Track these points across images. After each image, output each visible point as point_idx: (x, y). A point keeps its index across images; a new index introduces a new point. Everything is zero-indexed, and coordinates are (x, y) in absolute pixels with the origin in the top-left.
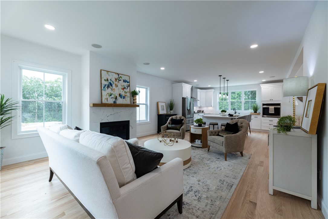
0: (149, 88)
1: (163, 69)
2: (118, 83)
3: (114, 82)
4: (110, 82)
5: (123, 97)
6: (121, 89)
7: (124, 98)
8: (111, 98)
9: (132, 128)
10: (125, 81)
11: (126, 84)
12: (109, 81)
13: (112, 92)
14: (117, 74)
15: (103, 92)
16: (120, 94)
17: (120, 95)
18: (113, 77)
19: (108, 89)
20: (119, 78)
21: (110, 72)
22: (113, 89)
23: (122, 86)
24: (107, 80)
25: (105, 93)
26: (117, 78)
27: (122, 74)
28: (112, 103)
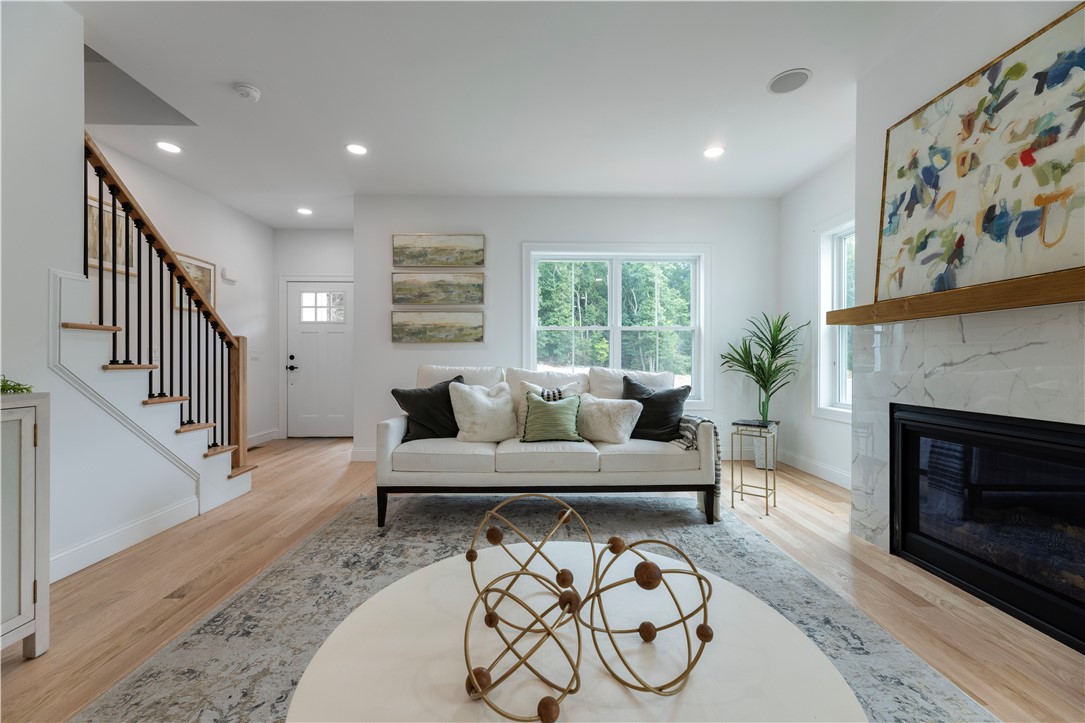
2: (984, 137)
3: (954, 152)
4: (926, 170)
5: (1014, 227)
6: (1011, 163)
7: (1030, 223)
8: (924, 262)
10: (1049, 79)
11: (1065, 95)
12: (924, 162)
13: (936, 223)
14: (982, 71)
15: (885, 240)
16: (992, 208)
17: (991, 219)
18: (948, 120)
19: (909, 216)
20: (997, 91)
21: (932, 103)
22: (941, 197)
23: (1023, 136)
24: (914, 163)
25: (893, 244)
26: (982, 101)
27: (1028, 41)
28: (928, 288)
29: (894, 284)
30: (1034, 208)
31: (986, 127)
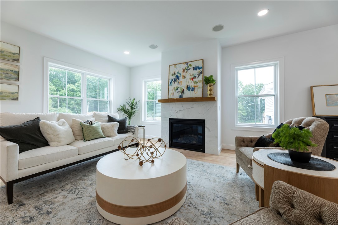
2: (186, 74)
3: (181, 74)
4: (177, 76)
5: (191, 89)
6: (190, 79)
7: (193, 89)
8: (177, 92)
9: (210, 131)
10: (195, 69)
11: (196, 72)
12: (177, 74)
13: (179, 86)
14: (186, 63)
16: (188, 86)
17: (188, 88)
18: (179, 69)
19: (174, 83)
20: (188, 67)
21: (177, 64)
22: (180, 81)
23: (192, 76)
24: (175, 74)
25: (171, 88)
26: (186, 68)
27: (192, 61)
28: (178, 97)
29: (172, 96)
30: (193, 87)
31: (186, 72)
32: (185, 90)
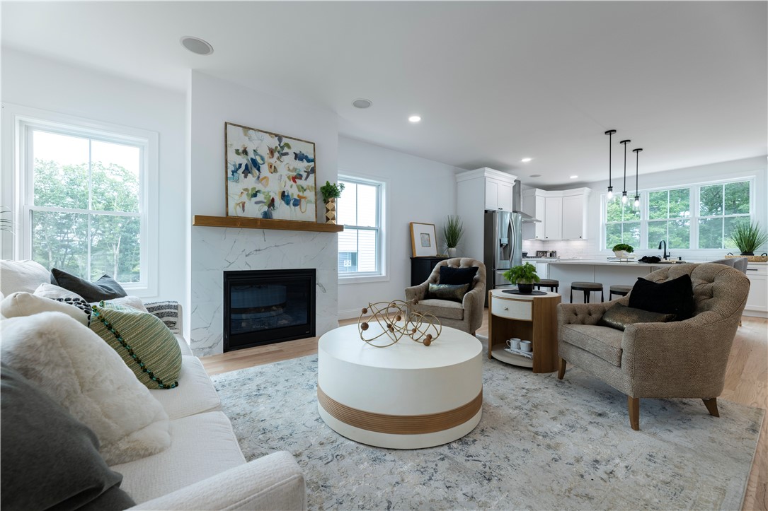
0: (384, 184)
1: (415, 119)
2: (278, 162)
3: (266, 160)
4: (252, 159)
5: (292, 202)
6: (289, 177)
7: (297, 203)
8: (257, 203)
9: (325, 291)
10: (299, 157)
11: (302, 166)
12: (251, 155)
13: (259, 187)
14: (276, 135)
15: (230, 183)
16: (284, 192)
17: (284, 196)
18: (261, 145)
19: (246, 177)
20: (282, 148)
21: (253, 129)
22: (261, 177)
23: (292, 171)
24: (245, 152)
25: (235, 188)
26: (276, 147)
27: (291, 138)
28: (260, 216)
29: (239, 209)
30: (297, 198)
31: (278, 159)
32: (278, 201)
